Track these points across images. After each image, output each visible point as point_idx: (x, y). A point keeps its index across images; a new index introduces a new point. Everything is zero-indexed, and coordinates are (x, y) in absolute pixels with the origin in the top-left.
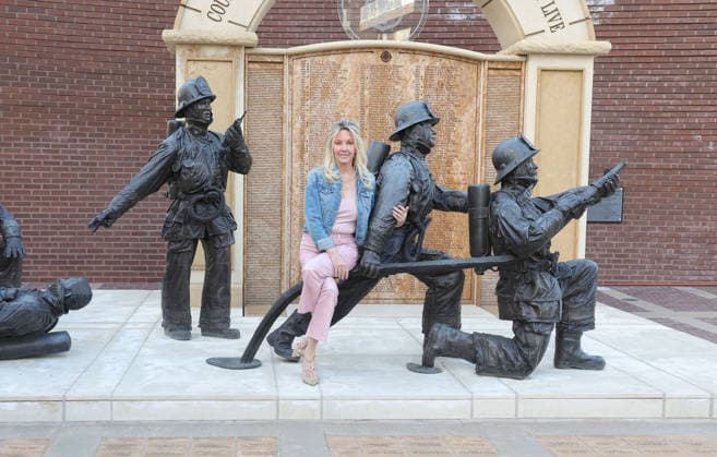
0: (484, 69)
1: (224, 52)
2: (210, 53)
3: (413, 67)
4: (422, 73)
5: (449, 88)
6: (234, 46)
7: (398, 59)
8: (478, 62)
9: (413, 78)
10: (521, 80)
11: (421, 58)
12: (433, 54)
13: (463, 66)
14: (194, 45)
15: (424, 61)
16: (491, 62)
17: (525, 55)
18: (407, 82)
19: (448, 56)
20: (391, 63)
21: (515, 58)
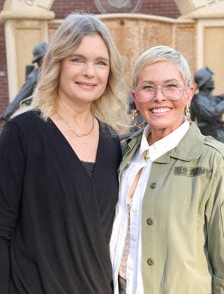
0: (174, 28)
1: (35, 24)
2: (28, 24)
3: (137, 28)
4: (142, 31)
5: (157, 39)
6: (41, 20)
7: (129, 24)
8: (171, 24)
9: (137, 34)
10: (194, 33)
11: (141, 23)
12: (147, 20)
13: (163, 27)
14: (19, 20)
15: (143, 25)
16: (178, 24)
17: (196, 20)
18: (134, 36)
19: (155, 21)
20: (125, 26)
21: (190, 21)
